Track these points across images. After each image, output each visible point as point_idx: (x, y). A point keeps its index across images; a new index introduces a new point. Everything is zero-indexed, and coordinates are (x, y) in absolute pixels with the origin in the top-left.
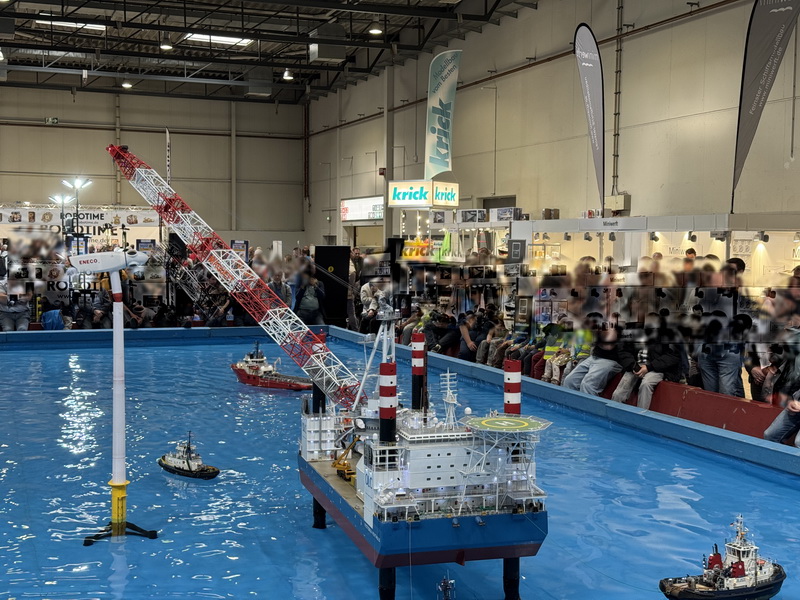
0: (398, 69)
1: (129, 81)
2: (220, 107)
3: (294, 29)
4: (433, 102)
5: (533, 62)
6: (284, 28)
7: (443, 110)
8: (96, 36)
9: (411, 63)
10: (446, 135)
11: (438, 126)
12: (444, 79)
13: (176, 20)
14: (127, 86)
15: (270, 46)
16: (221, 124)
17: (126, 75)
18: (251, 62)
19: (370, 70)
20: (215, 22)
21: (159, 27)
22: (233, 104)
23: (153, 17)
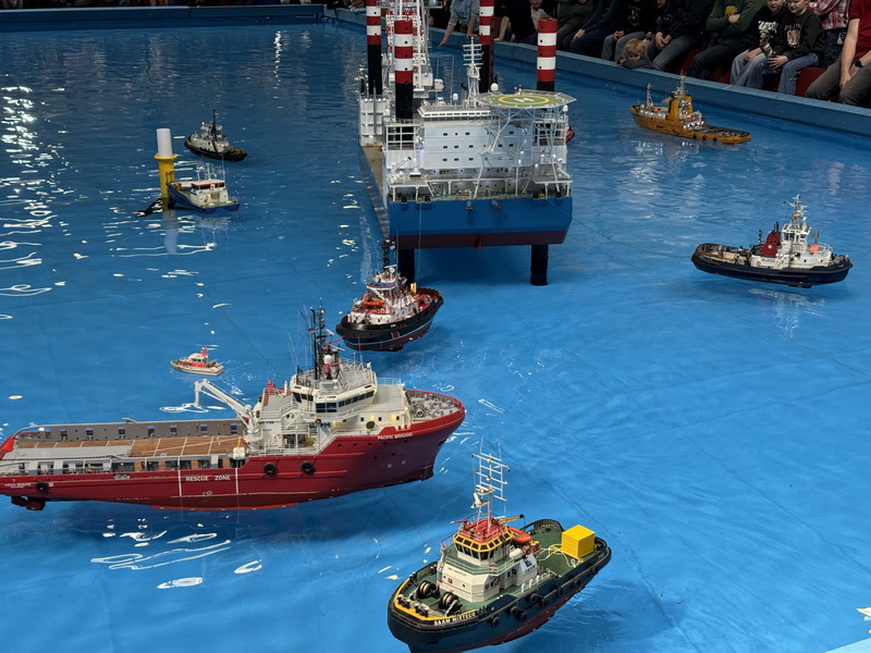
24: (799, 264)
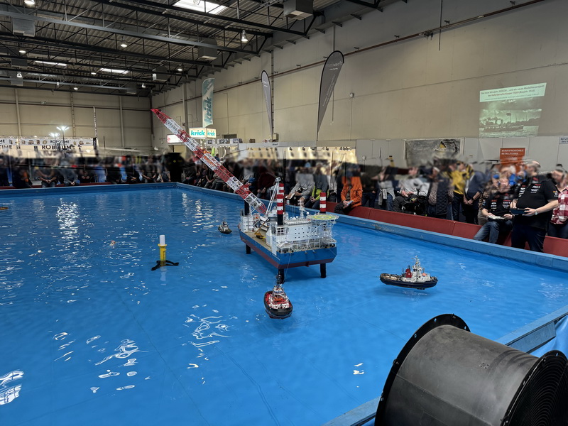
0: (188, 84)
1: (77, 87)
2: (115, 98)
3: (147, 68)
4: (204, 98)
5: (241, 84)
6: (141, 67)
7: (209, 101)
8: (62, 68)
9: (193, 82)
10: (210, 111)
11: (207, 107)
12: (208, 89)
13: (98, 63)
14: (76, 89)
15: (136, 74)
16: (116, 105)
17: (75, 84)
18: (128, 80)
19: (177, 85)
20: (113, 64)
21: (90, 65)
22: (120, 97)
23: (87, 61)
24: (420, 280)
